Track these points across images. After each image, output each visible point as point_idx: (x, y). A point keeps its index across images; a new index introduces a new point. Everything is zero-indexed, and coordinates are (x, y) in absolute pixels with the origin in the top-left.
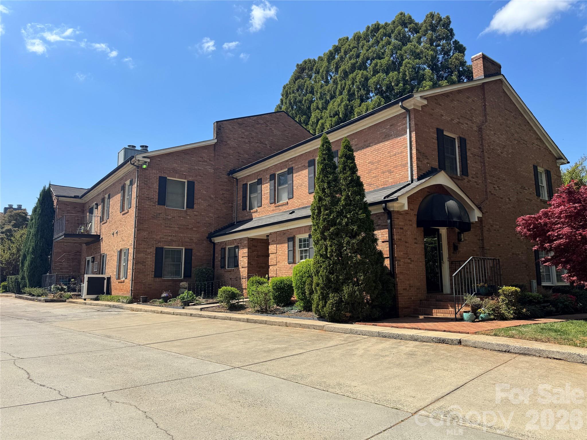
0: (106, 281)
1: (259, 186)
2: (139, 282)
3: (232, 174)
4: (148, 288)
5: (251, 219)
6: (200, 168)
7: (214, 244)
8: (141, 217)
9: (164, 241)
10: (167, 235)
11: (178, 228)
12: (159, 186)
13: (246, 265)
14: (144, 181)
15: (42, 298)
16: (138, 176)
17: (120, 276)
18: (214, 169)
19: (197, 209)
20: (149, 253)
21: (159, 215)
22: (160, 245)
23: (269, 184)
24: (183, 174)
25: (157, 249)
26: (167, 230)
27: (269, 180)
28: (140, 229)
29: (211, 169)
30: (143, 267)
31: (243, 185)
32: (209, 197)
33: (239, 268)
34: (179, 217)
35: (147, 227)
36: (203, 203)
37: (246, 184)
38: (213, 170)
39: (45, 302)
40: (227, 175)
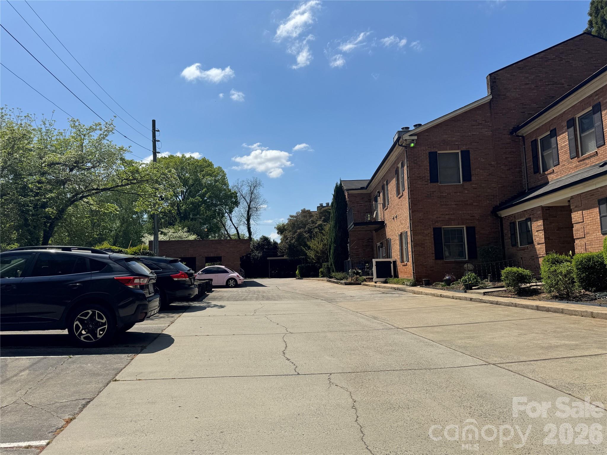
0: (392, 265)
1: (553, 140)
2: (421, 265)
3: (516, 132)
4: (430, 270)
5: (547, 183)
6: (474, 133)
7: (501, 218)
8: (414, 198)
9: (442, 220)
10: (443, 214)
11: (455, 205)
12: (430, 163)
13: (543, 241)
14: (414, 160)
15: (343, 281)
16: (407, 156)
17: (403, 259)
18: (491, 131)
19: (476, 181)
20: (427, 235)
21: (433, 193)
22: (438, 225)
23: (567, 133)
24: (454, 145)
25: (435, 229)
26: (443, 208)
27: (566, 127)
28: (415, 211)
29: (489, 131)
30: (423, 249)
31: (532, 142)
32: (489, 165)
33: (534, 245)
34: (455, 192)
35: (421, 207)
36: (482, 173)
37: (536, 141)
38: (491, 133)
39: (345, 285)
40: (509, 135)
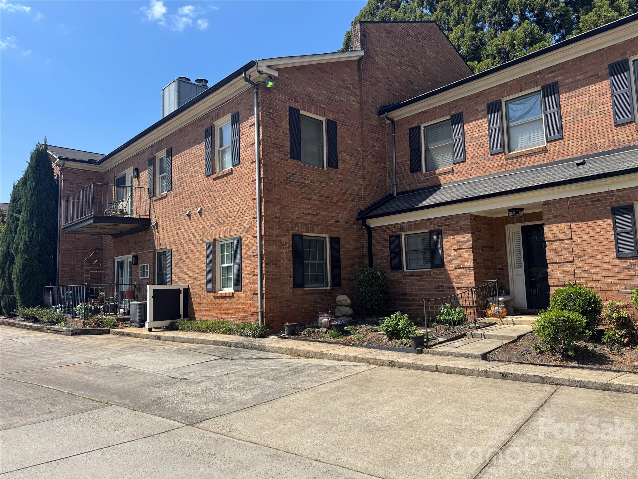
0: (181, 296)
2: (273, 297)
3: (388, 112)
4: (286, 307)
6: (342, 99)
7: (369, 229)
8: (268, 179)
9: (303, 223)
10: (306, 214)
11: (319, 201)
12: (290, 125)
13: (471, 263)
16: (258, 104)
18: (359, 103)
19: (342, 170)
20: (284, 245)
21: (293, 177)
22: (298, 230)
24: (320, 107)
25: (294, 236)
26: (305, 203)
27: (485, 112)
28: (269, 201)
29: (356, 102)
30: (277, 269)
31: (411, 129)
32: (355, 150)
33: (446, 270)
34: (319, 181)
35: (278, 197)
36: (349, 160)
38: (359, 105)
40: (376, 115)
